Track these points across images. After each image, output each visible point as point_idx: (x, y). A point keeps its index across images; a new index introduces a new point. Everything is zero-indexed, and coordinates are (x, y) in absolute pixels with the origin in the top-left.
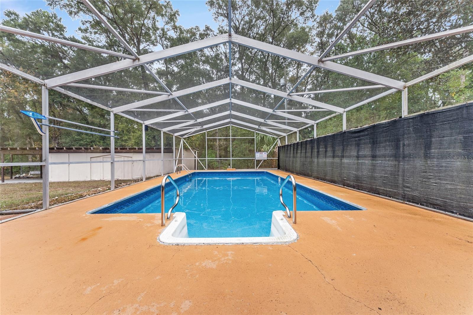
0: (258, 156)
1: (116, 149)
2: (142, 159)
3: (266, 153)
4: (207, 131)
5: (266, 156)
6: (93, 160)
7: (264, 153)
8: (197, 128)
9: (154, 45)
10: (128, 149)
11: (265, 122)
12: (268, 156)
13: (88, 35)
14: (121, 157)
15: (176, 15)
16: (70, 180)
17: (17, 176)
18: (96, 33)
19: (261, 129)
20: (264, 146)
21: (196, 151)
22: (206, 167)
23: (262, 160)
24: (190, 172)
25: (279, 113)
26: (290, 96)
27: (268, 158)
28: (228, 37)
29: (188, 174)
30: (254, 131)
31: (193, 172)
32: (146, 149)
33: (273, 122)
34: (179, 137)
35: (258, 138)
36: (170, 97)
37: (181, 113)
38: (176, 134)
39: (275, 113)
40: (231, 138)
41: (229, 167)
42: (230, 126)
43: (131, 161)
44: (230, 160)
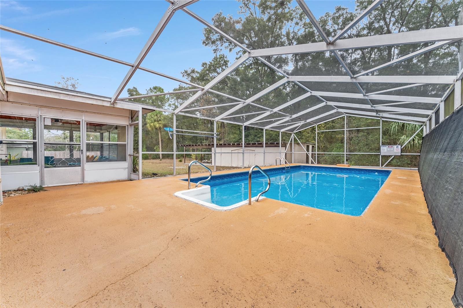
0: (386, 151)
1: (245, 144)
2: (242, 152)
3: (399, 146)
4: (318, 124)
5: (400, 150)
6: (232, 152)
7: (395, 146)
8: (300, 123)
10: (251, 144)
11: (374, 108)
12: (402, 151)
14: (248, 151)
16: (222, 166)
17: (204, 161)
19: (381, 115)
20: (403, 137)
21: (309, 145)
22: (315, 161)
23: (392, 156)
24: (288, 165)
25: (373, 96)
26: (355, 78)
27: (402, 154)
28: (248, 54)
29: (285, 166)
30: (380, 119)
31: (297, 165)
32: (266, 144)
33: (385, 107)
34: (288, 132)
35: (394, 128)
36: (245, 104)
37: (268, 113)
38: (282, 130)
39: (366, 98)
40: (345, 129)
41: (343, 162)
42: (344, 116)
43: (254, 154)
44: (344, 154)
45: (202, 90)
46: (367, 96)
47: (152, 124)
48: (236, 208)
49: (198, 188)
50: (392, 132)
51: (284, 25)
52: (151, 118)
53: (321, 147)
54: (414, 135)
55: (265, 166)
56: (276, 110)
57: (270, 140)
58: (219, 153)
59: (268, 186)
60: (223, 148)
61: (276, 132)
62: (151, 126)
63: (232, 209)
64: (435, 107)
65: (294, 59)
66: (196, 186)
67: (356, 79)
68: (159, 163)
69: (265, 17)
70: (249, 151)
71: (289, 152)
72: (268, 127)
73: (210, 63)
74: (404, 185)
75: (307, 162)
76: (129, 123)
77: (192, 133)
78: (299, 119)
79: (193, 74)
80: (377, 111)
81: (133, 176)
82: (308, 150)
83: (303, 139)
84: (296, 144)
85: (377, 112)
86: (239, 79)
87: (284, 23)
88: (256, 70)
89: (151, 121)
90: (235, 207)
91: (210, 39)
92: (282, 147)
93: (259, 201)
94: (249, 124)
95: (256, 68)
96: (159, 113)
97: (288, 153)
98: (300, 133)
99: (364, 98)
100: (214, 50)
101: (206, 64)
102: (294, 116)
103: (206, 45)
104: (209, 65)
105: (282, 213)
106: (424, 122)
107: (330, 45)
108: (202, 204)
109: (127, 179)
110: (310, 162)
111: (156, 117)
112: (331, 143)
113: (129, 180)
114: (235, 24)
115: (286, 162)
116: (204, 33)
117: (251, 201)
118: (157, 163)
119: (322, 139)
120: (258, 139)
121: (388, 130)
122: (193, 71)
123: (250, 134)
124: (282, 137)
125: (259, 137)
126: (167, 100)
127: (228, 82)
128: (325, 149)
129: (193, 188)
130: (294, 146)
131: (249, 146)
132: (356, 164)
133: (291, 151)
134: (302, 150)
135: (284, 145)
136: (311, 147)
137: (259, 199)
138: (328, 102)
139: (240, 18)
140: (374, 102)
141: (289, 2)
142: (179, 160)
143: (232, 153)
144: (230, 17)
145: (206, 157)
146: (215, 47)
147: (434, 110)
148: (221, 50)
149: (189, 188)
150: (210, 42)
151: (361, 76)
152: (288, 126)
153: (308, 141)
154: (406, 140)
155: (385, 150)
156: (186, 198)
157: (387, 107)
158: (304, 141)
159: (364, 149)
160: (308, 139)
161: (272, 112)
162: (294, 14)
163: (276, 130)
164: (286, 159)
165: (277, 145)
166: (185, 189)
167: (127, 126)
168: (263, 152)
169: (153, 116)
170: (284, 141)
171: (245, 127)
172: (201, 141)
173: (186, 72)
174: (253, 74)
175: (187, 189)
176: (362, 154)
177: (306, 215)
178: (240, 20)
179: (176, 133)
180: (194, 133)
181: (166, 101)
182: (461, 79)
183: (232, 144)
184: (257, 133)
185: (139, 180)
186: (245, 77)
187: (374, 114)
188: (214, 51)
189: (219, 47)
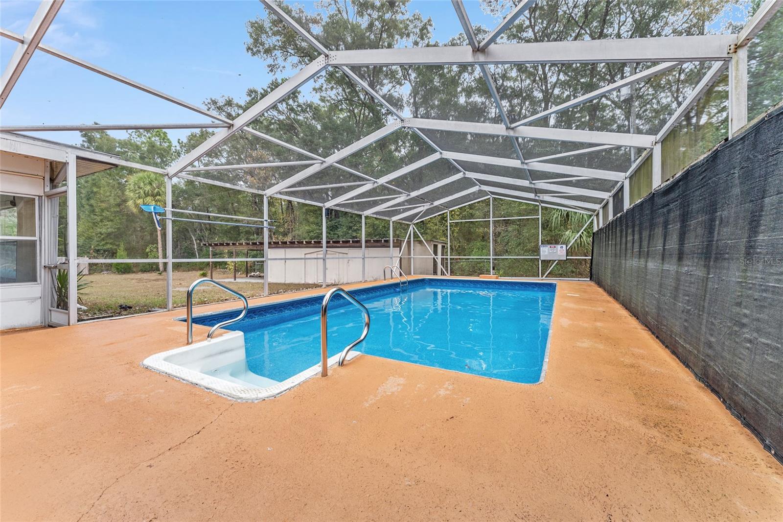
1: (328, 242)
3: (564, 246)
4: (450, 210)
5: (565, 252)
6: (307, 256)
7: (559, 247)
8: (424, 206)
9: (401, 85)
10: (341, 243)
11: (533, 186)
12: (568, 253)
13: (323, 94)
15: (429, 27)
16: (286, 282)
17: (252, 274)
18: (332, 88)
19: (541, 198)
20: (567, 233)
21: (436, 244)
22: (447, 270)
23: (556, 260)
24: (406, 278)
25: (535, 165)
26: (513, 129)
27: (568, 257)
28: (324, 59)
29: (399, 281)
30: (538, 204)
31: (420, 278)
32: (366, 242)
33: (549, 184)
34: (404, 222)
35: (555, 218)
36: (325, 165)
37: (368, 187)
38: (394, 219)
39: (525, 167)
40: (491, 219)
41: (488, 272)
42: (489, 198)
43: (346, 259)
44: (490, 259)
45: (229, 128)
46: (526, 164)
47: (140, 201)
48: (289, 389)
49: (212, 340)
50: (553, 224)
51: (396, 42)
52: (137, 189)
53: (455, 247)
54: (582, 231)
55: (366, 281)
56: (383, 180)
57: (375, 236)
58: (282, 259)
59: (366, 328)
60: (288, 250)
61: (384, 222)
62: (136, 205)
63: (282, 392)
64: (614, 188)
65: (412, 101)
66: (208, 337)
67: (515, 132)
68: (154, 280)
69: (364, 22)
70: (337, 255)
71: (406, 257)
72: (369, 212)
73: (263, 92)
74: (582, 307)
75: (435, 273)
76: (44, 192)
77: (228, 220)
78: (421, 199)
79: (229, 108)
80: (537, 191)
81: (57, 316)
82: (435, 253)
83: (427, 233)
84: (417, 242)
85: (536, 193)
86: (319, 127)
87: (396, 38)
88: (349, 114)
89: (137, 195)
90: (289, 386)
91: (263, 44)
92: (394, 247)
93: (346, 365)
94: (334, 206)
95: (350, 111)
96: (156, 179)
97: (404, 258)
98: (423, 224)
99: (523, 167)
100: (269, 66)
101: (256, 92)
102: (414, 194)
103: (254, 54)
104: (261, 94)
105: (393, 393)
106: (594, 211)
107: (478, 52)
108: (207, 385)
109: (39, 324)
110: (439, 272)
111: (148, 188)
112: (469, 240)
113: (44, 327)
114: (311, 25)
115: (400, 273)
116: (249, 31)
117: (328, 366)
118: (150, 281)
119: (455, 234)
120: (354, 234)
121: (548, 221)
122: (229, 103)
123: (341, 225)
124: (394, 231)
125: (355, 231)
126: (175, 156)
127: (299, 129)
128: (460, 251)
129: (200, 341)
130: (414, 246)
131: (338, 245)
132: (506, 274)
133: (409, 254)
134: (426, 252)
135: (398, 245)
136: (440, 247)
137: (347, 358)
138: (467, 172)
139: (319, 15)
140: (535, 175)
141: (404, 4)
142: (202, 272)
143: (305, 259)
144: (300, 9)
145: (257, 267)
146: (273, 60)
147: (613, 192)
148: (284, 67)
149: (190, 341)
150: (262, 51)
151: (521, 126)
152: (405, 210)
153: (435, 237)
154: (572, 237)
155: (546, 252)
156: (169, 371)
157: (552, 185)
158: (429, 238)
159: (516, 250)
160: (435, 234)
161: (376, 185)
162: (411, 26)
163: (384, 218)
164: (401, 268)
165: (386, 244)
166: (178, 345)
167: (37, 198)
168: (361, 255)
169: (142, 185)
170: (398, 237)
171: (327, 210)
172: (247, 235)
173: (214, 102)
174: (344, 119)
175: (184, 345)
176: (514, 259)
177: (442, 392)
178: (318, 18)
179: (173, 219)
180: (232, 220)
181: (173, 157)
182: (662, 142)
183: (306, 242)
184: (351, 222)
185: (69, 325)
186: (330, 123)
187: (532, 196)
188: (270, 68)
189: (280, 61)
